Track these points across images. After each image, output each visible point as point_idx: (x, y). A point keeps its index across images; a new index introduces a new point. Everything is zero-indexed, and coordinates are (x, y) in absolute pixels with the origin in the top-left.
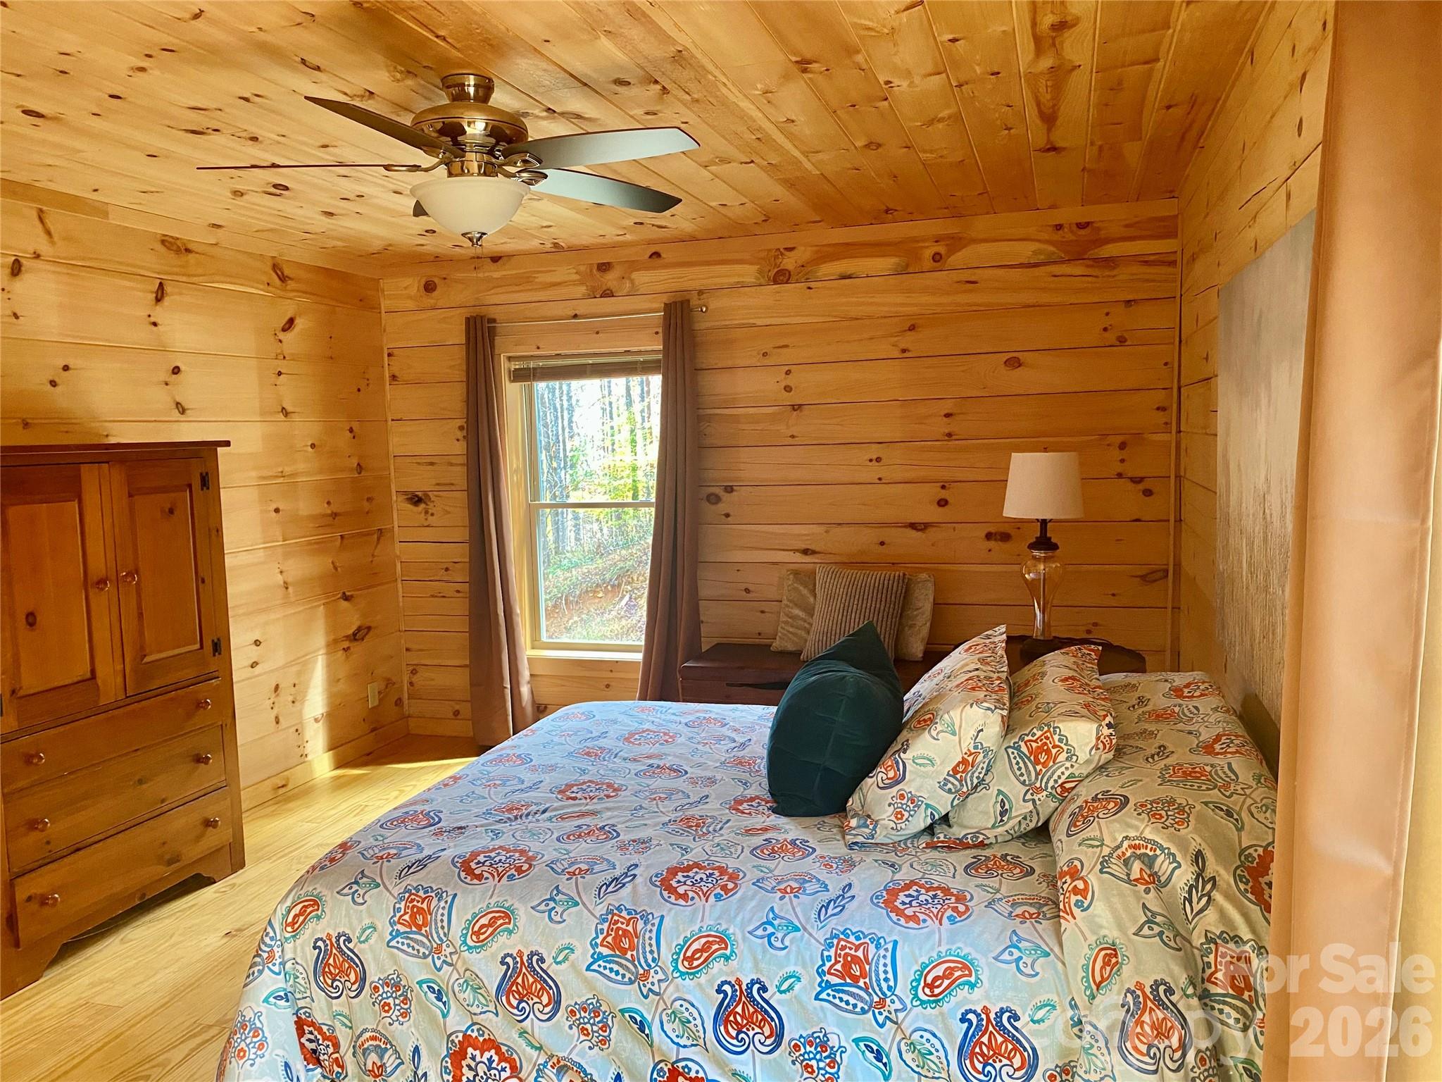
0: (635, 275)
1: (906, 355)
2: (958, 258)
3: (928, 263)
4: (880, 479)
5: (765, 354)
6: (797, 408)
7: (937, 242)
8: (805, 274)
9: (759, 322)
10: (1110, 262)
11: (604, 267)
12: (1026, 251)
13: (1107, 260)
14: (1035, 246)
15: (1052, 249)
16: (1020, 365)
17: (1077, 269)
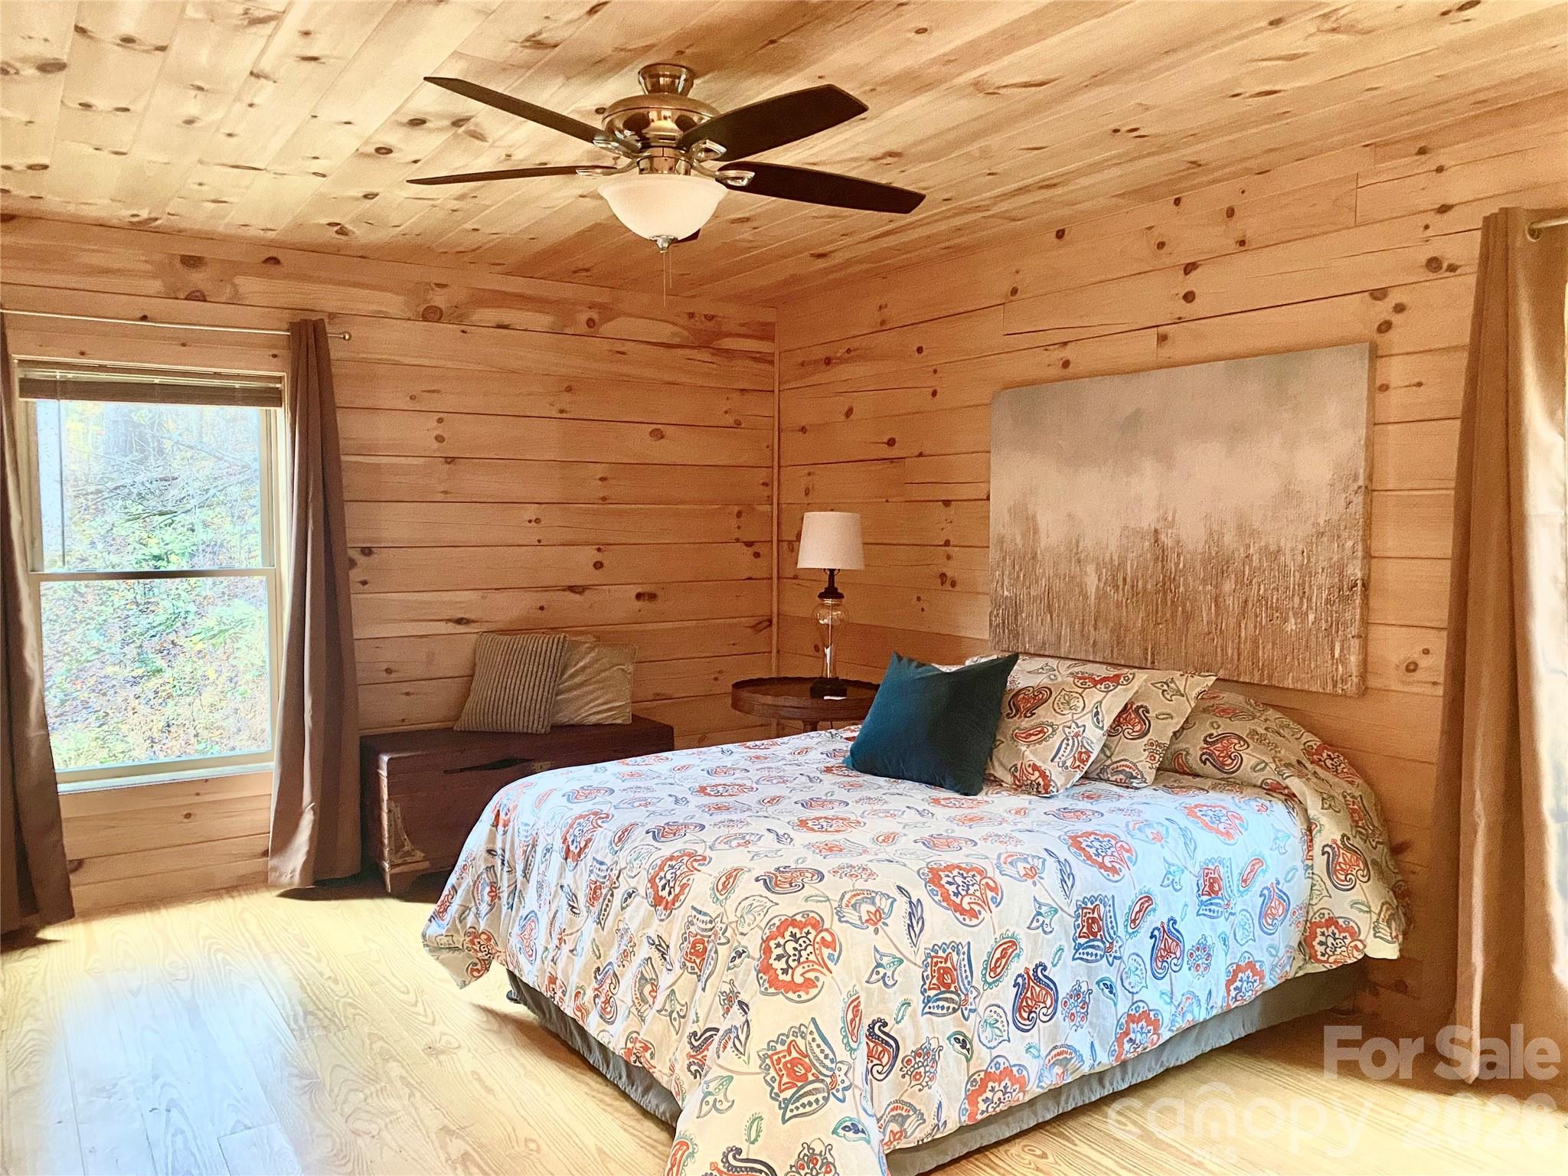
0: (239, 280)
1: (564, 415)
2: (608, 328)
3: (583, 328)
4: (539, 541)
5: (413, 398)
6: (450, 460)
7: (590, 308)
8: (457, 315)
9: (406, 360)
10: (729, 353)
11: (192, 262)
12: (665, 332)
13: (727, 351)
14: (675, 329)
15: (685, 333)
16: (662, 437)
17: (705, 355)
